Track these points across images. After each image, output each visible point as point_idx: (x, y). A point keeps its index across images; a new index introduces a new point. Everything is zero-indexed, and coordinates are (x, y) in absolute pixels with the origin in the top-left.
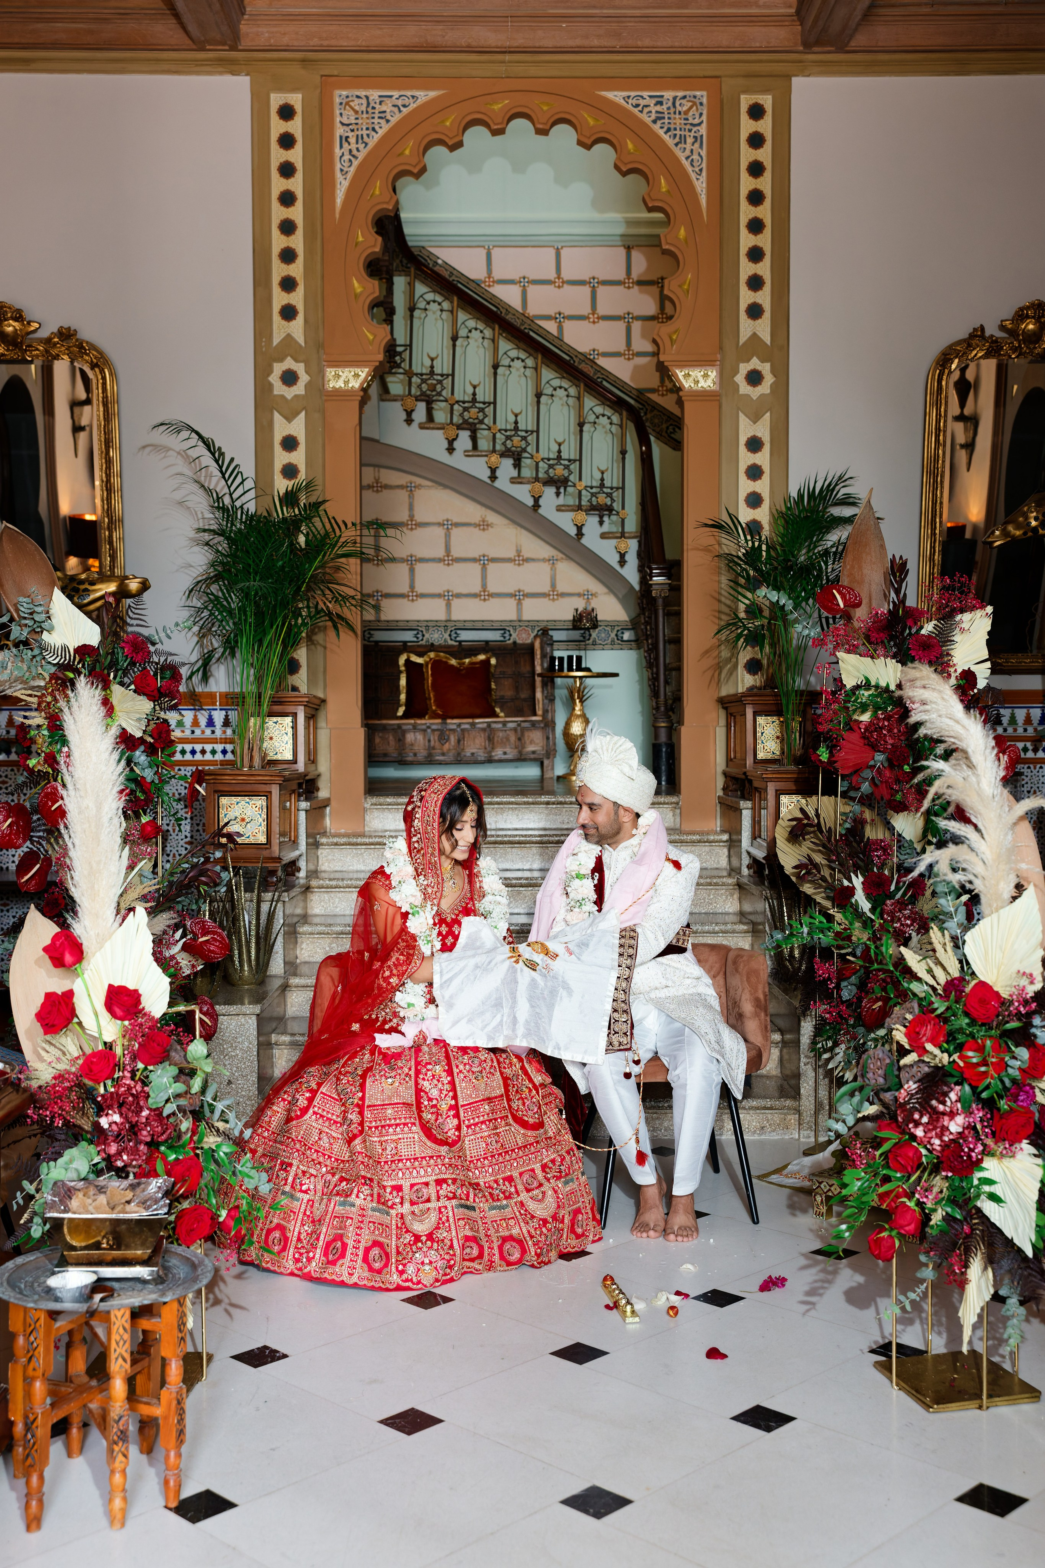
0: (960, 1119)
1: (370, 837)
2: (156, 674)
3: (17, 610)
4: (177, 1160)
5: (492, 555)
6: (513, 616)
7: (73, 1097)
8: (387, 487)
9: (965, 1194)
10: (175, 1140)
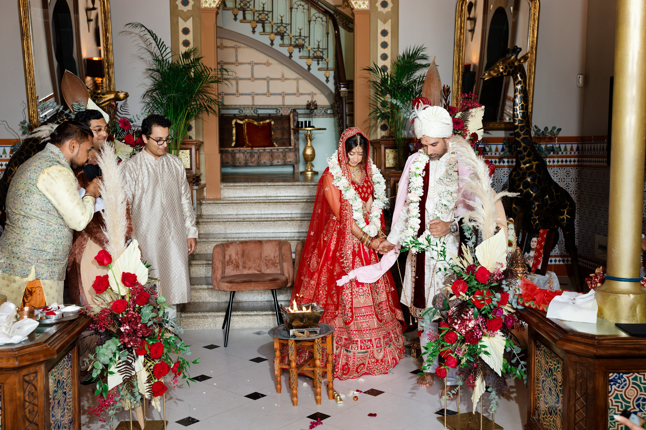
0: (473, 322)
1: (224, 200)
2: (133, 135)
3: (73, 108)
4: (153, 344)
5: (271, 77)
6: (280, 103)
7: (109, 318)
8: (226, 47)
9: (475, 352)
10: (152, 336)
